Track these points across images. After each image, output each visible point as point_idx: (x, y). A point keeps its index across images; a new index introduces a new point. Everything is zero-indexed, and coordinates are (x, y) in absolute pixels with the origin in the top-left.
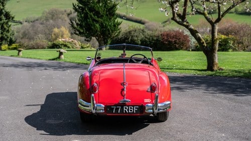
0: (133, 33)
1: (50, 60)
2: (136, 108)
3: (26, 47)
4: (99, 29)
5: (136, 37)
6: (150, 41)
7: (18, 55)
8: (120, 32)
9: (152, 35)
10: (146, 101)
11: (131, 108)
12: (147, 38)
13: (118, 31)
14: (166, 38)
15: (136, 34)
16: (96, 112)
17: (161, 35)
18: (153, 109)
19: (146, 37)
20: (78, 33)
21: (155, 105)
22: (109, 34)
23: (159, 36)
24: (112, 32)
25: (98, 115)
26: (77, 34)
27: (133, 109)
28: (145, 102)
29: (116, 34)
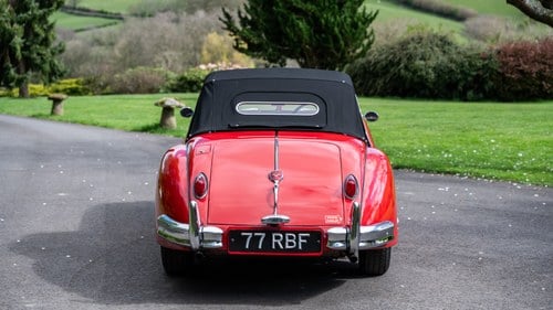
0: (411, 46)
1: (135, 130)
2: (303, 238)
3: (103, 88)
4: (306, 37)
5: (423, 58)
6: (462, 72)
7: (53, 113)
8: (370, 44)
9: (469, 53)
10: (331, 219)
11: (291, 238)
12: (455, 62)
13: (366, 42)
14: (512, 64)
15: (420, 51)
16: (201, 247)
17: (499, 52)
18: (347, 242)
19: (451, 61)
20: (245, 46)
21: (354, 231)
22: (338, 50)
23: (490, 58)
24: (347, 45)
25: (207, 254)
26: (241, 50)
27: (297, 241)
28: (327, 222)
29: (358, 51)
